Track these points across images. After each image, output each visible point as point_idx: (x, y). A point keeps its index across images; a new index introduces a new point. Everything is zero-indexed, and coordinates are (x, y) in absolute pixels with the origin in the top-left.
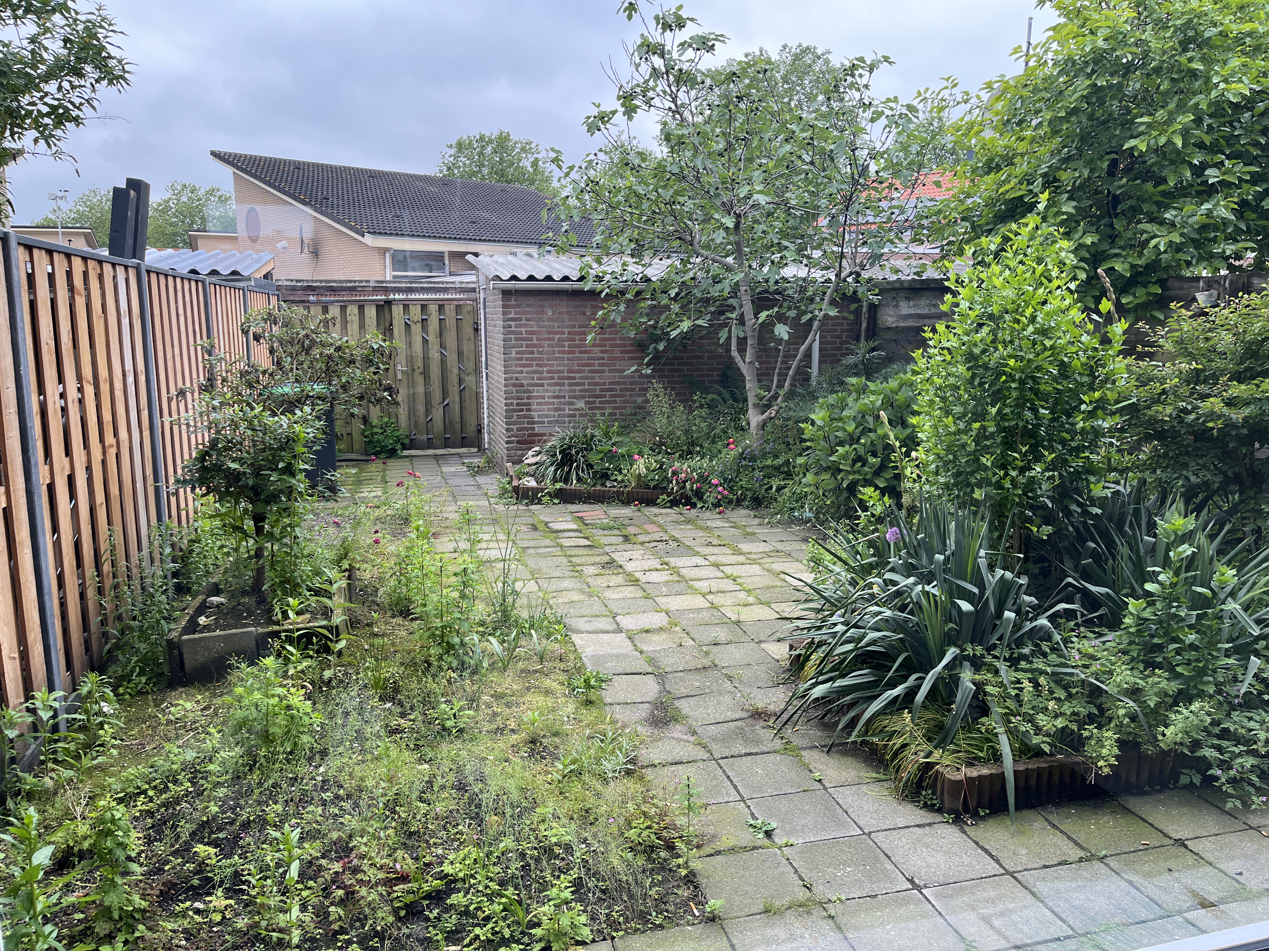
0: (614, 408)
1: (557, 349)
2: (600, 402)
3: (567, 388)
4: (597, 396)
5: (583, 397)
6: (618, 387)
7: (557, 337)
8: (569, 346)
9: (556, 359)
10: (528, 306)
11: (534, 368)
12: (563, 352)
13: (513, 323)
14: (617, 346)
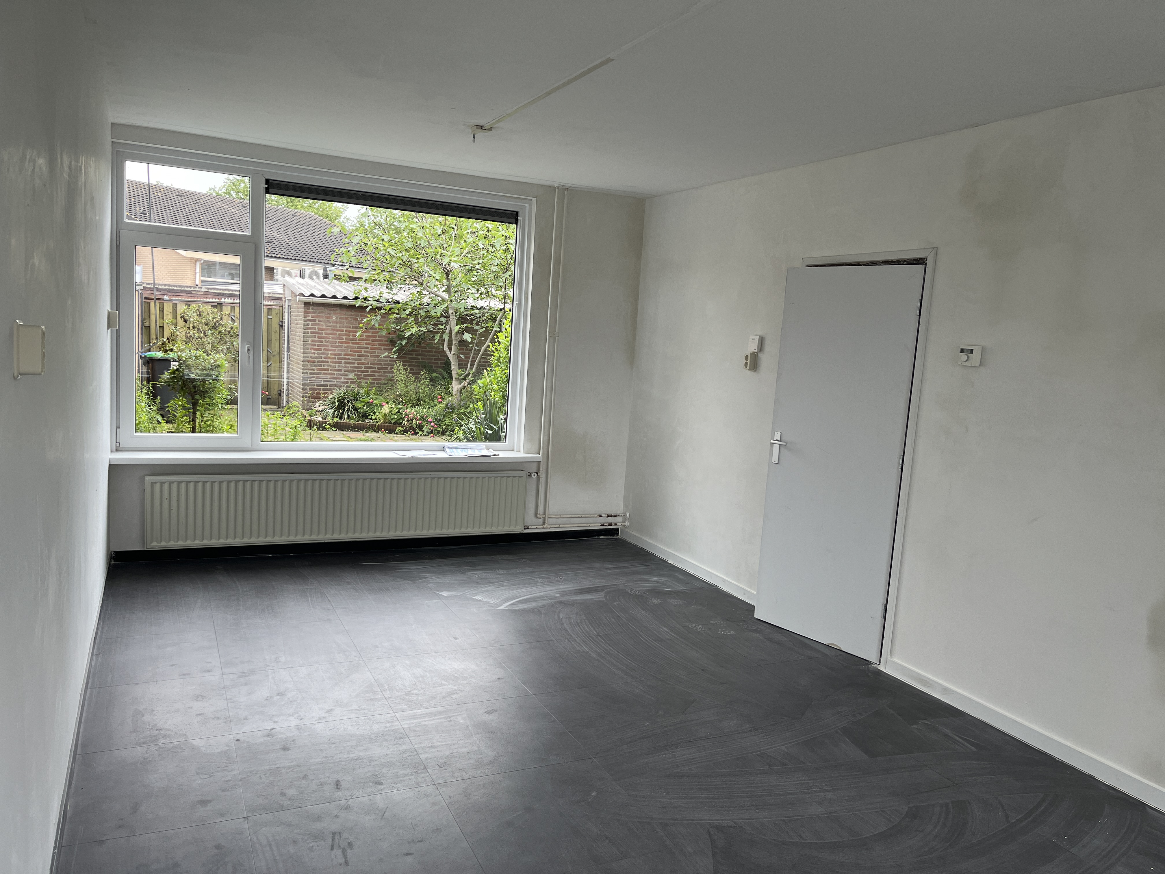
0: (373, 379)
1: (338, 340)
2: (364, 375)
3: (344, 365)
4: (363, 371)
5: (354, 371)
6: (376, 366)
7: (338, 333)
8: (346, 339)
9: (337, 346)
10: (320, 313)
11: (322, 351)
12: (342, 343)
13: (310, 323)
14: (377, 341)
